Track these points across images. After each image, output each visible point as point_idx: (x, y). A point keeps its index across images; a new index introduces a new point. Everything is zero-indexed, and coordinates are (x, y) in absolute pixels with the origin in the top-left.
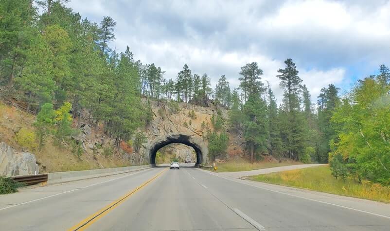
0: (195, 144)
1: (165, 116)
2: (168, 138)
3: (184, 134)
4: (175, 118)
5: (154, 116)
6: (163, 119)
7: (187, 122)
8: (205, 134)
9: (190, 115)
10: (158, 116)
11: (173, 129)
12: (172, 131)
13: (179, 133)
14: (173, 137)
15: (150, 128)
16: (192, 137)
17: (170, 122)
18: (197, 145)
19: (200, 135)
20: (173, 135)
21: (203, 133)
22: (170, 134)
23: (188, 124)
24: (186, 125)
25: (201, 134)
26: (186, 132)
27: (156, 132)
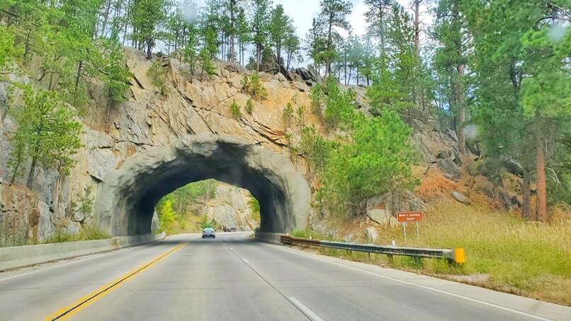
0: (266, 170)
1: (171, 86)
2: (179, 152)
3: (228, 139)
4: (202, 91)
5: (135, 88)
6: (164, 94)
7: (238, 104)
8: (297, 141)
9: (245, 89)
10: (149, 87)
11: (196, 123)
12: (190, 131)
13: (216, 137)
14: (196, 150)
15: (121, 119)
16: (256, 148)
17: (184, 102)
18: (271, 173)
19: (281, 145)
20: (197, 144)
21: (287, 137)
22: (187, 140)
23: (242, 111)
24: (235, 112)
25: (284, 141)
26: (236, 134)
27: (139, 132)
